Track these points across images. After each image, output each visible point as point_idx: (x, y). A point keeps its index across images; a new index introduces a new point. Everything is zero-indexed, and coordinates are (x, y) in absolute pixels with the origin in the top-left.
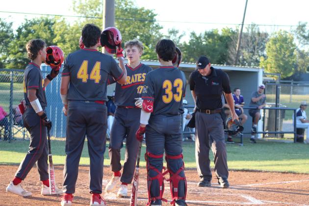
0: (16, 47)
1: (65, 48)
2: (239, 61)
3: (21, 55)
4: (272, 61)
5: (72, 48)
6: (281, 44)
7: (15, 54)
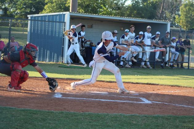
0: (22, 5)
1: (52, 6)
2: (163, 17)
3: (24, 10)
4: (183, 18)
5: (57, 6)
6: (189, 8)
7: (21, 9)
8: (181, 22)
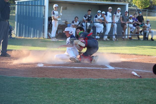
8: (137, 3)
